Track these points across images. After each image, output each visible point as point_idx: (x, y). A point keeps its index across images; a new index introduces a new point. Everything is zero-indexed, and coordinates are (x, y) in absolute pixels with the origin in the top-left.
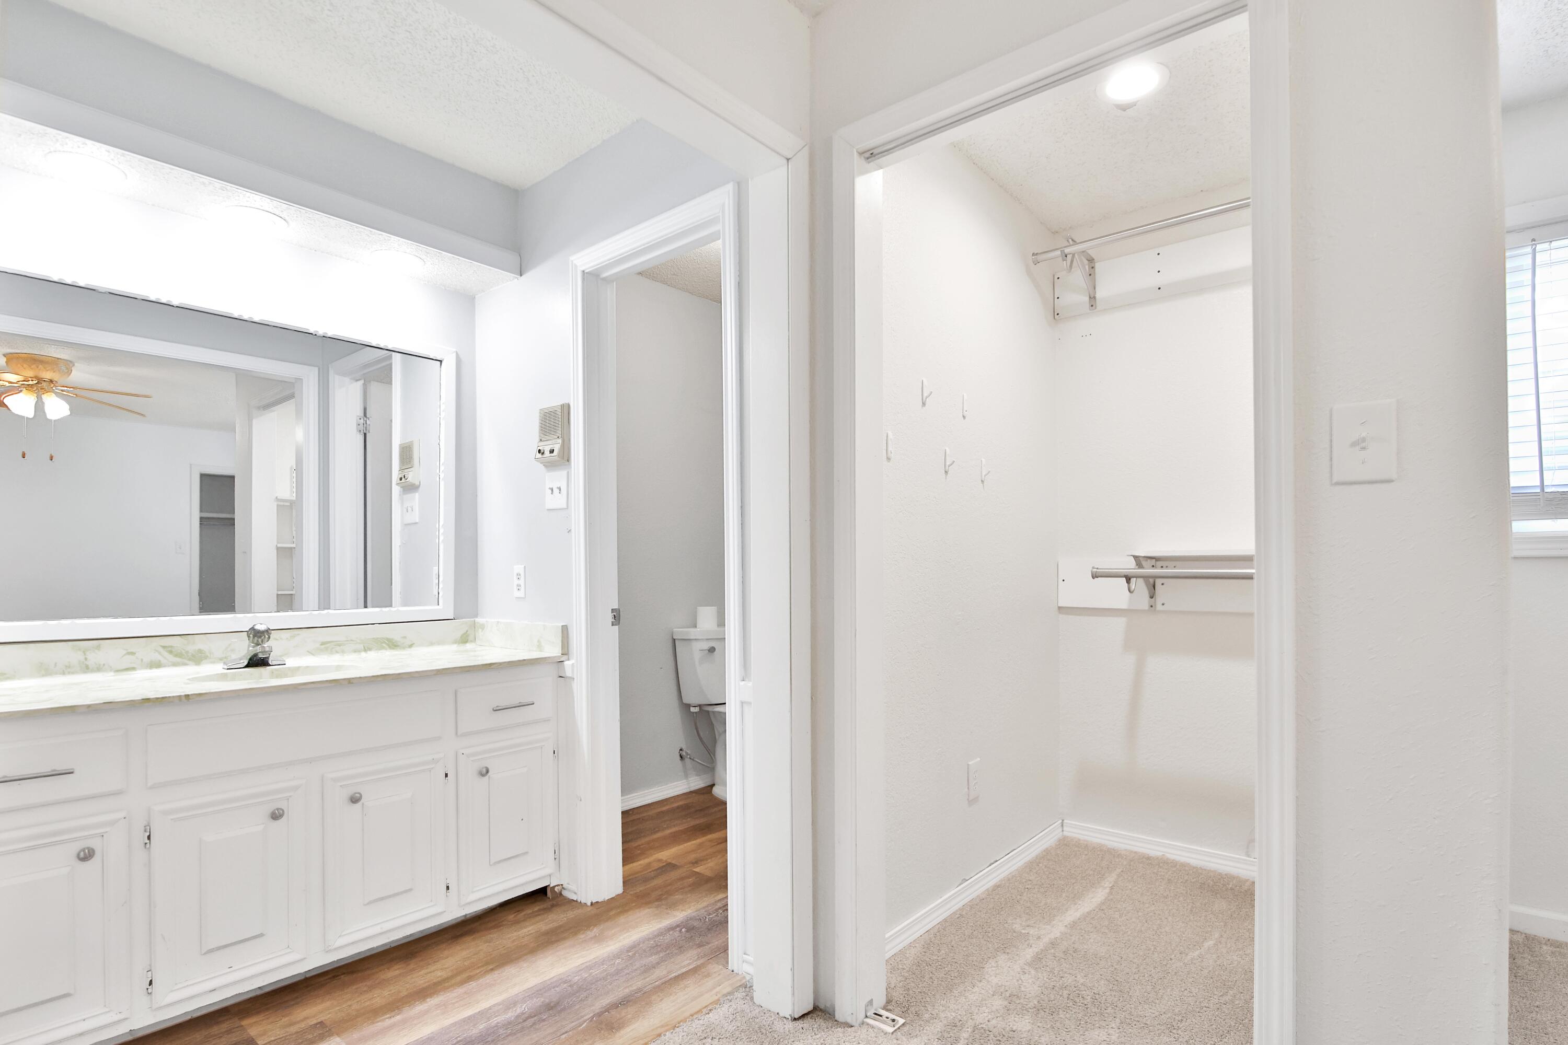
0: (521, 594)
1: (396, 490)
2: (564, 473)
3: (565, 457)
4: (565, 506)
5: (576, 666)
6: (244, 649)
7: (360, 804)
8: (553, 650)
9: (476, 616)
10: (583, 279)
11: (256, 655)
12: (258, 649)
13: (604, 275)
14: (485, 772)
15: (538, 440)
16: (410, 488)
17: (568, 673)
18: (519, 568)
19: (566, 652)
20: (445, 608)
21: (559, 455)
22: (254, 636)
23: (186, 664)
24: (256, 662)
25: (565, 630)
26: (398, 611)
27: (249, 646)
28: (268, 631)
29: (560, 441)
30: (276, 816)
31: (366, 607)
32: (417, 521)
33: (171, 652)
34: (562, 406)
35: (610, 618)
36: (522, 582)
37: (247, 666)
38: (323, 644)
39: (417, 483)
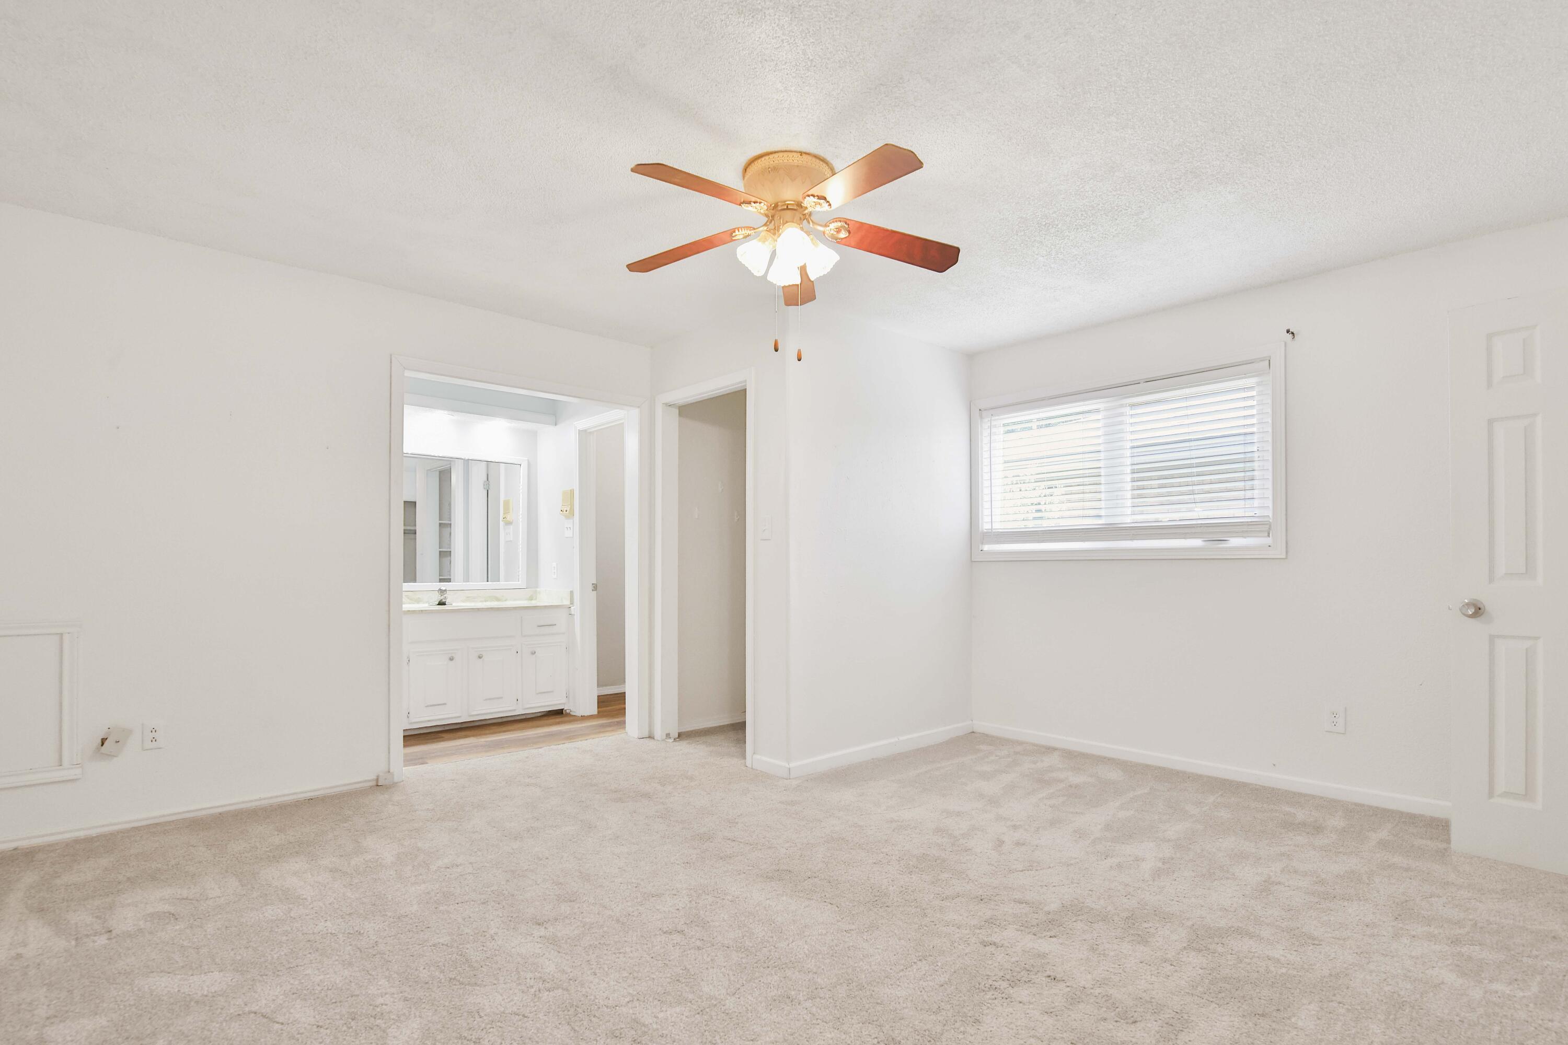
0: (555, 576)
1: (502, 524)
2: (572, 521)
3: (572, 513)
4: (571, 536)
5: (576, 609)
6: (437, 598)
7: (482, 659)
8: (567, 602)
9: (537, 587)
10: (579, 434)
11: (442, 600)
12: (442, 598)
13: (589, 431)
14: (534, 653)
15: (561, 505)
16: (508, 523)
17: (573, 613)
18: (554, 564)
19: (572, 603)
20: (521, 582)
21: (569, 512)
22: (441, 592)
23: (414, 603)
24: (441, 603)
25: (572, 592)
26: (502, 584)
27: (438, 596)
28: (446, 590)
29: (570, 506)
30: (451, 659)
31: (488, 581)
32: (512, 540)
33: (408, 598)
34: (571, 490)
35: (591, 587)
36: (556, 571)
37: (438, 605)
38: (468, 597)
39: (512, 521)
